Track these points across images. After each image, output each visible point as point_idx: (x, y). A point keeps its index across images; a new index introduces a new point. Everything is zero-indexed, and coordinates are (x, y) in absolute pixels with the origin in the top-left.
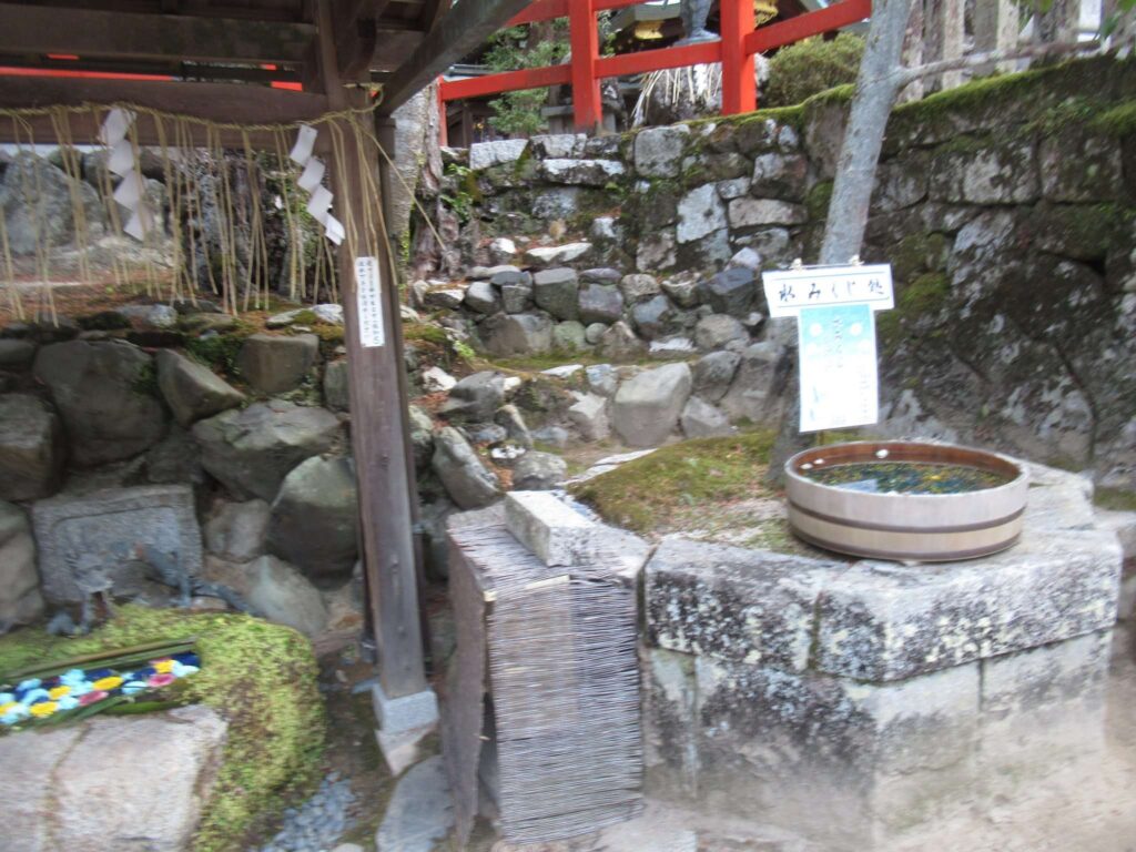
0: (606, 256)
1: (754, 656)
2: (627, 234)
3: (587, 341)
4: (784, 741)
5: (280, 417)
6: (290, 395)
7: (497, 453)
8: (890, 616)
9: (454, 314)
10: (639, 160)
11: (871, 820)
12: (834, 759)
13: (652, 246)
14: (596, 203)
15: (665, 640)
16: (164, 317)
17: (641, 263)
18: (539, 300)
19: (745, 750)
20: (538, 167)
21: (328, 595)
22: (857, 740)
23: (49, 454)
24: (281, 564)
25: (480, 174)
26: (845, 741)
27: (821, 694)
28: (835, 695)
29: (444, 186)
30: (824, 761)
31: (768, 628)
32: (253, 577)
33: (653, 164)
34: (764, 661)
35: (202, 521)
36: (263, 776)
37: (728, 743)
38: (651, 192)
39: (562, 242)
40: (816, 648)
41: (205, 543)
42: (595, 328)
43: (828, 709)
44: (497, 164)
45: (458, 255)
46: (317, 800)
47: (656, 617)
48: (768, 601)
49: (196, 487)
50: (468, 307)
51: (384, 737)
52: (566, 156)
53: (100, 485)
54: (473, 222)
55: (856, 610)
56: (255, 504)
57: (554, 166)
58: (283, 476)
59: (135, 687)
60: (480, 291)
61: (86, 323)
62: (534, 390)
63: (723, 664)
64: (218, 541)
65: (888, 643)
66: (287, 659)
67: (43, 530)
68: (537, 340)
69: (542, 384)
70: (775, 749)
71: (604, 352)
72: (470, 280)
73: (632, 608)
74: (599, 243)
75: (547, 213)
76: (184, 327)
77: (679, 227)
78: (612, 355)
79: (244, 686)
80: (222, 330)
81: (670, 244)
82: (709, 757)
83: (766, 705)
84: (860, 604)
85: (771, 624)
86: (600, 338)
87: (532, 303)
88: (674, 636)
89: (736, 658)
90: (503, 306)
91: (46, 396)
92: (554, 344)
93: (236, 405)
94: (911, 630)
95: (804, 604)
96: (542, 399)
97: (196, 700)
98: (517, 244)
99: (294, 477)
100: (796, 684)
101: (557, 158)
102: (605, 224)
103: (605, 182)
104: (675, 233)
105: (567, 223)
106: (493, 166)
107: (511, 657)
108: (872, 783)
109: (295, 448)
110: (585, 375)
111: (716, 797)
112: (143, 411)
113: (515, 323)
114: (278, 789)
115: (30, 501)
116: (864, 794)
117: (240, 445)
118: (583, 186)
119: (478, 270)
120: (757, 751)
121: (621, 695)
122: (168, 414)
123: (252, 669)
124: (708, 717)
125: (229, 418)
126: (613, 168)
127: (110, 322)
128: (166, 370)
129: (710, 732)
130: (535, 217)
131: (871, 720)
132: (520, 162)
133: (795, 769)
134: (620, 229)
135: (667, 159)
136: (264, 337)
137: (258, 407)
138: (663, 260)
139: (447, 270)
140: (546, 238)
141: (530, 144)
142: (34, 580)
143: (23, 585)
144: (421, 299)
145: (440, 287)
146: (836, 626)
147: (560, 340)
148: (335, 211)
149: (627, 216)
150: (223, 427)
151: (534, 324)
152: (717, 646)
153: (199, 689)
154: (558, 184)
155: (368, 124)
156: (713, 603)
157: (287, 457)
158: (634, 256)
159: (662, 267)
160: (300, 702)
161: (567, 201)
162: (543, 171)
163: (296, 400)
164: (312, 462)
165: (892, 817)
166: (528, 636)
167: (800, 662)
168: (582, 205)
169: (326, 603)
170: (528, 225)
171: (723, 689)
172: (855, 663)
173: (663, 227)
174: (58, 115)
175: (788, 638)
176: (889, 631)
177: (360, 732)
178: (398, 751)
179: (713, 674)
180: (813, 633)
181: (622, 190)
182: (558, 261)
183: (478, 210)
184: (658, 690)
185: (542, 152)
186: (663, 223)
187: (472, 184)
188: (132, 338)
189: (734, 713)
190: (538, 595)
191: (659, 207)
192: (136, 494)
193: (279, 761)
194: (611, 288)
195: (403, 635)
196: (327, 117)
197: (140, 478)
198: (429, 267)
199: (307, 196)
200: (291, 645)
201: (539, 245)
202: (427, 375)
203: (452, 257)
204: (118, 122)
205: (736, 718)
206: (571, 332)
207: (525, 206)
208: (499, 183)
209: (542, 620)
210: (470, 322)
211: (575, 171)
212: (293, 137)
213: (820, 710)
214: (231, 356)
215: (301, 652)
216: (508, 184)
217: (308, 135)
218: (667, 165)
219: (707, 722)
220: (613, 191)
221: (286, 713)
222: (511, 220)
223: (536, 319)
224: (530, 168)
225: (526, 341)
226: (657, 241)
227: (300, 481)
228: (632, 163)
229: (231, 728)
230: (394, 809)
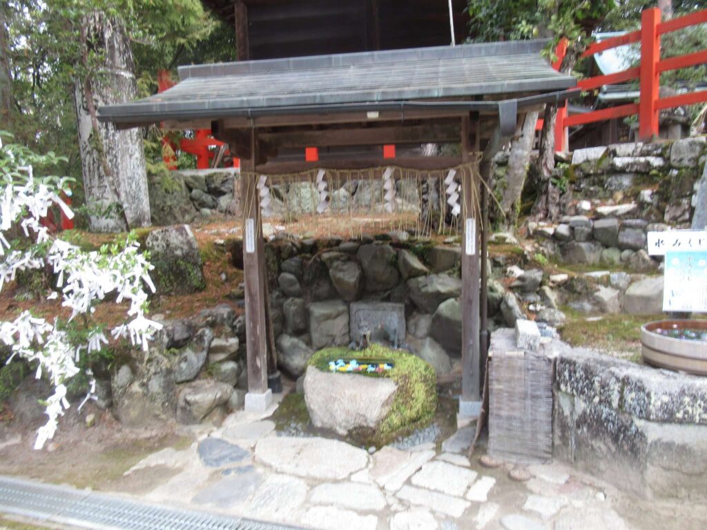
0: (644, 213)
1: (597, 399)
2: (661, 200)
3: (621, 259)
4: (609, 440)
5: (441, 281)
6: (447, 272)
7: (531, 307)
8: (654, 389)
9: (547, 240)
10: (673, 157)
11: (645, 486)
12: (629, 453)
13: (674, 208)
14: (644, 182)
15: (562, 387)
16: (404, 236)
17: (667, 217)
18: (595, 236)
19: (593, 442)
20: (611, 162)
21: (453, 360)
22: (639, 445)
23: (357, 285)
24: (434, 343)
25: (577, 167)
26: (634, 445)
27: (624, 421)
28: (629, 422)
29: (553, 174)
30: (625, 453)
31: (603, 387)
32: (423, 345)
33: (681, 160)
34: (600, 402)
35: (407, 320)
36: (409, 414)
37: (587, 438)
38: (678, 176)
39: (620, 203)
40: (622, 399)
41: (407, 328)
42: (626, 253)
43: (627, 429)
44: (587, 161)
45: (557, 210)
46: (427, 430)
47: (560, 377)
48: (603, 375)
49: (406, 306)
50: (556, 237)
51: (458, 416)
52: (629, 155)
53: (373, 300)
54: (568, 192)
55: (639, 384)
56: (428, 316)
57: (619, 162)
58: (438, 305)
59: (371, 369)
60: (563, 230)
61: (377, 238)
62: (574, 283)
63: (585, 401)
64: (412, 329)
65: (652, 401)
66: (424, 373)
67: (353, 312)
68: (592, 257)
69: (579, 280)
70: (605, 444)
71: (630, 267)
72: (560, 223)
73: (551, 371)
74: (642, 205)
75: (613, 188)
76: (411, 241)
77: (693, 196)
78: (635, 268)
79: (406, 377)
80: (425, 243)
81: (687, 207)
82: (579, 443)
83: (602, 423)
84: (641, 382)
85: (604, 386)
86: (628, 259)
87: (592, 237)
88: (566, 385)
89: (590, 399)
90: (574, 238)
91: (360, 264)
92: (601, 259)
93: (425, 274)
94: (666, 399)
95: (617, 379)
96: (579, 288)
97: (388, 377)
98: (592, 204)
99: (442, 306)
100: (614, 414)
101: (624, 156)
102: (646, 194)
103: (650, 170)
104: (690, 200)
105: (624, 193)
106: (584, 162)
107: (498, 380)
108: (646, 468)
109: (444, 294)
110: (608, 277)
111: (581, 464)
112: (391, 272)
113: (580, 248)
114: (413, 421)
115: (350, 302)
116: (642, 473)
117: (423, 290)
118: (637, 172)
119: (566, 218)
120: (597, 444)
121: (543, 409)
122: (400, 275)
123: (409, 373)
124: (579, 425)
125: (421, 279)
126: (656, 162)
127: (385, 238)
128: (401, 258)
129: (579, 432)
130: (605, 190)
131: (644, 437)
132: (601, 160)
133: (613, 455)
134: (656, 197)
135: (689, 157)
136: (440, 247)
137: (433, 276)
138: (680, 216)
139: (551, 217)
140: (610, 201)
141: (608, 149)
142: (347, 330)
143: (344, 331)
144: (531, 232)
145: (543, 227)
146: (631, 391)
147: (605, 258)
148: (459, 201)
149: (661, 189)
150: (418, 283)
151: (591, 248)
152: (582, 392)
153: (390, 374)
154: (622, 171)
155: (476, 168)
156: (582, 373)
157: (441, 297)
158: (663, 213)
159: (680, 220)
160: (426, 391)
161: (626, 181)
162: (613, 165)
163: (450, 274)
164: (451, 301)
165: (657, 488)
166: (505, 374)
167: (615, 404)
168: (636, 183)
169: (451, 364)
170: (601, 194)
171: (584, 413)
172: (638, 409)
173: (682, 197)
174: (371, 171)
175: (610, 393)
176: (653, 398)
177: (451, 413)
178: (462, 421)
179: (581, 405)
180: (621, 392)
181: (661, 174)
182: (613, 215)
183: (573, 186)
184: (561, 411)
185: (615, 154)
186: (684, 194)
187: (571, 172)
188: (391, 244)
189: (589, 424)
190: (510, 358)
191: (681, 186)
192: (384, 304)
193: (415, 410)
194: (639, 231)
195: (472, 375)
196: (460, 166)
197: (388, 299)
198: (541, 215)
199: (448, 196)
200: (427, 368)
201: (605, 205)
202: (509, 269)
203: (554, 210)
204: (388, 173)
205: (590, 427)
206: (613, 254)
207: (601, 183)
208: (587, 171)
209: (511, 368)
210: (556, 245)
211: (632, 165)
212: (447, 174)
213: (624, 429)
214: (427, 254)
215: (430, 373)
216: (592, 172)
217: (452, 173)
218: (690, 160)
219: (578, 427)
220: (656, 175)
221: (420, 393)
222: (591, 192)
223: (593, 246)
224: (605, 164)
225: (585, 257)
226: (679, 205)
227: (444, 307)
228: (669, 159)
229: (398, 389)
230: (452, 438)
